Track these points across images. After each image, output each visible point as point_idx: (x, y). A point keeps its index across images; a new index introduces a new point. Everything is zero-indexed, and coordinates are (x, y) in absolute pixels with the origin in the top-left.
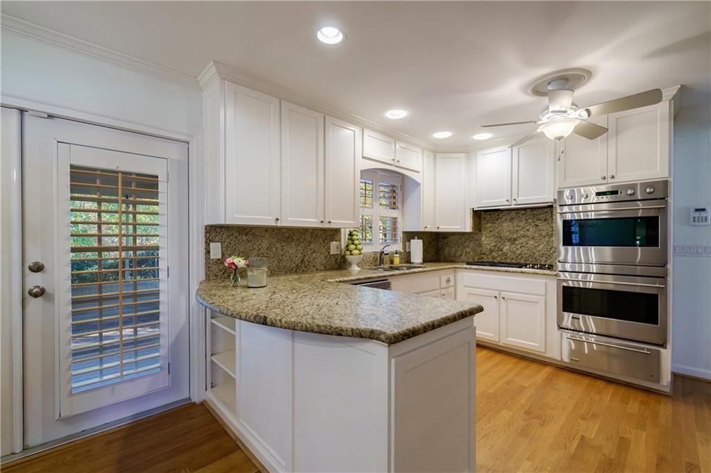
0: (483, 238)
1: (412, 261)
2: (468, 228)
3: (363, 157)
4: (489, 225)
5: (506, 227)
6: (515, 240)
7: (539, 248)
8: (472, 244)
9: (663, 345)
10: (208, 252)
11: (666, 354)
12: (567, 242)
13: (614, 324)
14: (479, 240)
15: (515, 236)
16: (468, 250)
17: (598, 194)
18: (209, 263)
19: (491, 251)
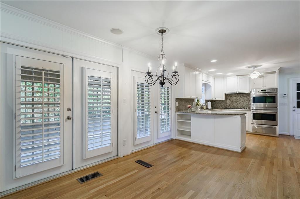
0: (227, 102)
1: (208, 108)
2: (224, 99)
3: (202, 80)
4: (229, 98)
5: (234, 98)
6: (237, 102)
7: (244, 104)
8: (223, 103)
9: (277, 126)
10: (176, 105)
11: (277, 127)
12: (254, 102)
13: (263, 122)
14: (226, 102)
15: (237, 101)
16: (222, 105)
17: (262, 91)
18: (176, 107)
19: (230, 105)
